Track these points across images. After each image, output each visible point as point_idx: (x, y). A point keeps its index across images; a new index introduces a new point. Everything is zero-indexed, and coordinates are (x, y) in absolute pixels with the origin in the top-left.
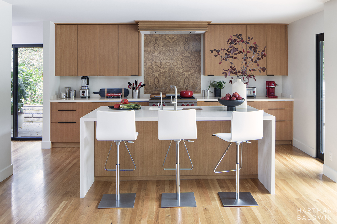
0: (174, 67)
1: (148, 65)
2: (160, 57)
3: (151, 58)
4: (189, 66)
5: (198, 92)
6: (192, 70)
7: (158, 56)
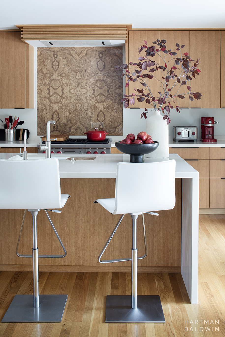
0: (82, 96)
1: (43, 93)
2: (61, 81)
3: (47, 83)
4: (104, 95)
5: (119, 133)
6: (109, 100)
7: (58, 80)
